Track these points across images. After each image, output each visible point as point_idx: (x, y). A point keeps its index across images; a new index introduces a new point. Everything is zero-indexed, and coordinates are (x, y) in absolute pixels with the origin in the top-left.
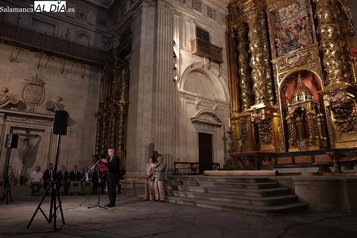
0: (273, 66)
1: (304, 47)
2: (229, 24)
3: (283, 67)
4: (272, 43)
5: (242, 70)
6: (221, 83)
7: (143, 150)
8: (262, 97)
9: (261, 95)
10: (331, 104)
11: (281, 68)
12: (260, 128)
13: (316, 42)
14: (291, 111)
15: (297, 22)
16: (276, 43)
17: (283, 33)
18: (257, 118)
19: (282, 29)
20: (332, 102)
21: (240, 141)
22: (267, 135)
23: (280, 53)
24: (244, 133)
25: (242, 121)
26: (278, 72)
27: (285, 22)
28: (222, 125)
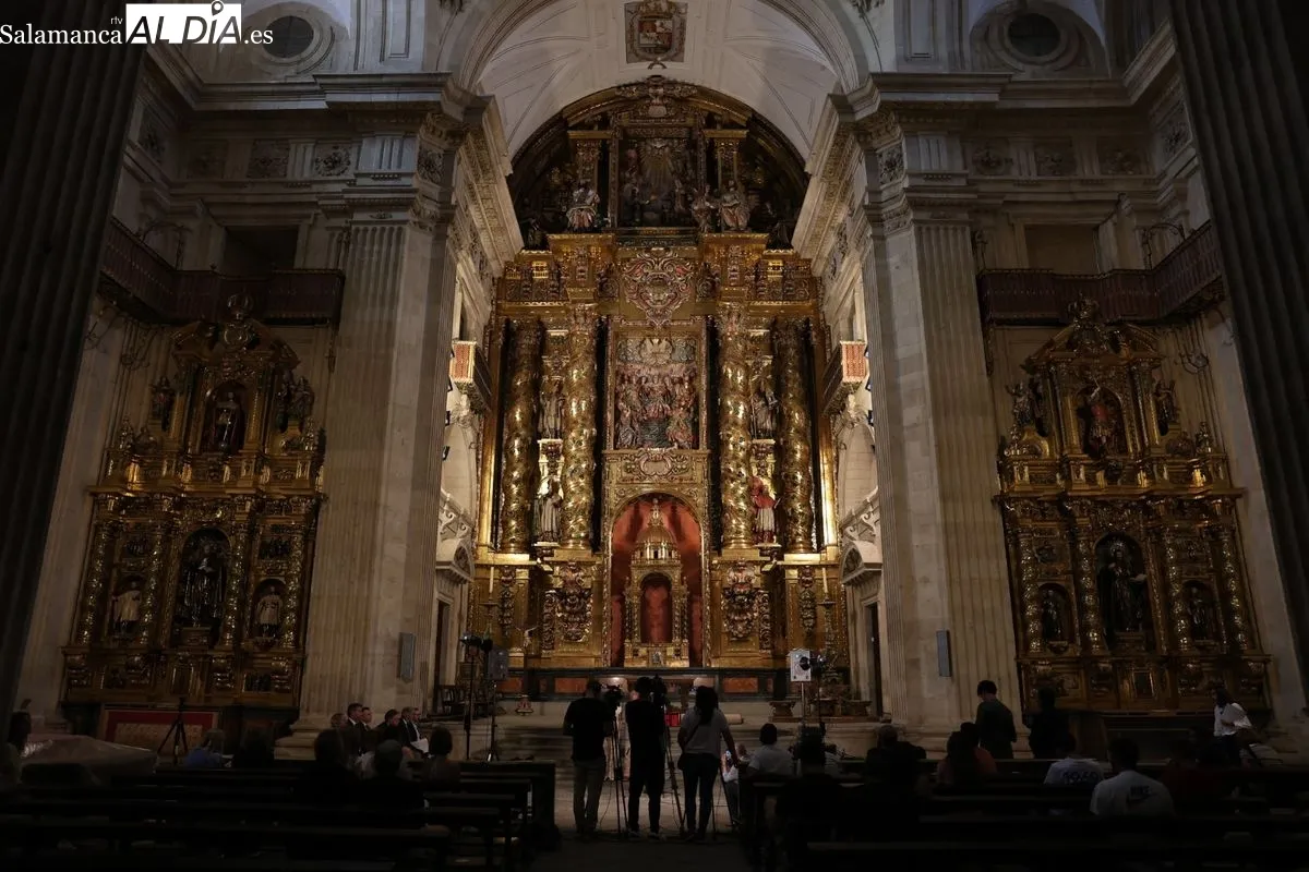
0: (607, 464)
1: (679, 447)
2: (498, 307)
3: (630, 475)
4: (610, 407)
5: (517, 442)
6: (469, 464)
7: (380, 649)
8: (582, 535)
9: (582, 528)
10: (733, 586)
11: (624, 474)
12: (570, 605)
13: (703, 449)
14: (637, 576)
15: (663, 381)
16: (618, 414)
17: (634, 395)
18: (572, 582)
19: (630, 382)
20: (738, 583)
21: (527, 632)
22: (581, 622)
23: (626, 437)
24: (509, 608)
25: (508, 576)
26: (614, 481)
27: (638, 367)
28: (465, 581)
